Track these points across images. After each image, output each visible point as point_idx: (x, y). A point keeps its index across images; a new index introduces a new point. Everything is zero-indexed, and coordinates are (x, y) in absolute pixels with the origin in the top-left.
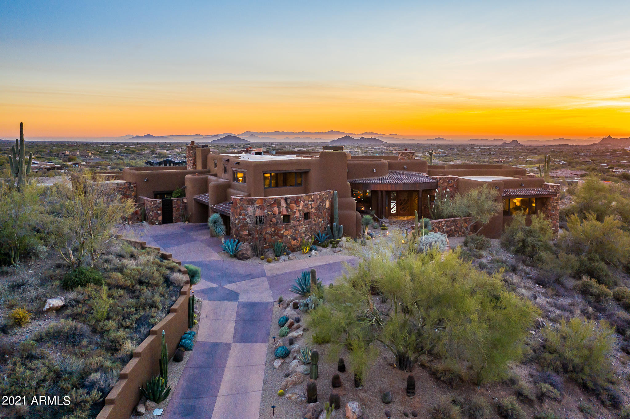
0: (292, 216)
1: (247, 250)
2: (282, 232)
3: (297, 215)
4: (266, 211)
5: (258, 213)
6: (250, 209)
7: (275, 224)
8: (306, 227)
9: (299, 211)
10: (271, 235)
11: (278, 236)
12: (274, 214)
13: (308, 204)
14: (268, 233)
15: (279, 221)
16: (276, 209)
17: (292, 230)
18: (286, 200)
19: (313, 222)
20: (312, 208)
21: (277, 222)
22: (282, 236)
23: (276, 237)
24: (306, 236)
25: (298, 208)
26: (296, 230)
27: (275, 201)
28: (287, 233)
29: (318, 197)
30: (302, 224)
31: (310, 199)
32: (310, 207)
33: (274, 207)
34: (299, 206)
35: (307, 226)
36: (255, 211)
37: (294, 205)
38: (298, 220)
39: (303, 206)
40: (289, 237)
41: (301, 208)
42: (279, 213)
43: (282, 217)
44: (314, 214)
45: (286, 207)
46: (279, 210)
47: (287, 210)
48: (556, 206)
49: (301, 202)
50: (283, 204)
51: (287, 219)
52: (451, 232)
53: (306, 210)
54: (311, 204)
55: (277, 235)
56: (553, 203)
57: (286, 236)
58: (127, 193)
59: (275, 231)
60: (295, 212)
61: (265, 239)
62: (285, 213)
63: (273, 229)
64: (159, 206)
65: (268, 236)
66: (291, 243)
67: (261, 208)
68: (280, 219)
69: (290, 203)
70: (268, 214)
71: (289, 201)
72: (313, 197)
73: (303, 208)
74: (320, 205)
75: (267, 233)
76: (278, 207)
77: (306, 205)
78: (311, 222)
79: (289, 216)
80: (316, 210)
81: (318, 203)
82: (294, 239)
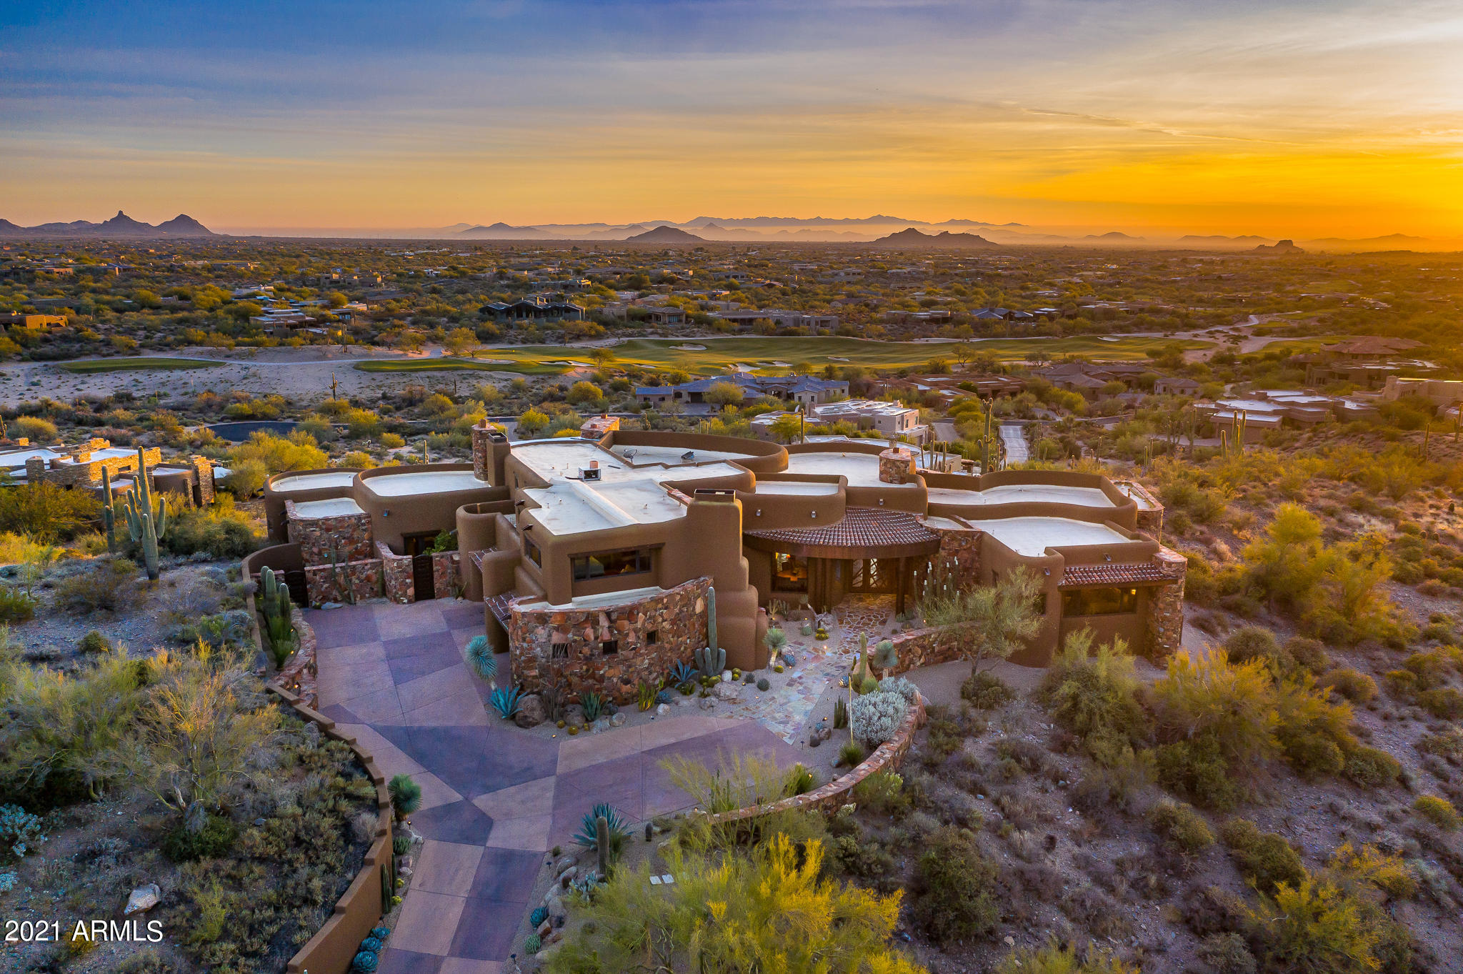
0: (620, 643)
1: (533, 710)
2: (602, 672)
3: (631, 638)
4: (570, 635)
5: (557, 638)
6: (541, 633)
7: (588, 659)
8: (652, 659)
9: (636, 631)
10: (581, 677)
11: (594, 678)
12: (585, 640)
13: (654, 616)
14: (575, 674)
15: (596, 652)
16: (589, 632)
17: (622, 668)
18: (609, 613)
19: (666, 645)
20: (664, 620)
21: (592, 655)
22: (601, 679)
23: (591, 681)
24: (650, 673)
25: (632, 626)
26: (630, 666)
27: (587, 618)
28: (612, 672)
29: (678, 597)
30: (641, 655)
31: (660, 606)
32: (660, 620)
33: (586, 628)
34: (636, 622)
35: (654, 655)
36: (550, 635)
37: (626, 622)
38: (634, 649)
39: (645, 620)
40: (615, 680)
41: (639, 625)
42: (596, 638)
43: (601, 645)
44: (669, 632)
45: (609, 627)
46: (594, 632)
47: (611, 632)
48: (1175, 602)
49: (640, 614)
50: (604, 622)
51: (610, 648)
52: (950, 653)
53: (649, 627)
54: (661, 615)
55: (593, 676)
56: (1168, 596)
57: (609, 678)
58: (355, 536)
59: (587, 670)
60: (627, 635)
61: (570, 685)
62: (607, 637)
63: (585, 667)
64: (408, 569)
65: (575, 680)
66: (619, 690)
67: (560, 629)
68: (597, 648)
69: (618, 619)
70: (575, 641)
71: (614, 616)
72: (665, 600)
73: (643, 624)
74: (681, 611)
75: (573, 674)
76: (594, 628)
77: (650, 618)
78: (661, 648)
79: (616, 642)
80: (673, 622)
81: (677, 610)
82: (627, 682)
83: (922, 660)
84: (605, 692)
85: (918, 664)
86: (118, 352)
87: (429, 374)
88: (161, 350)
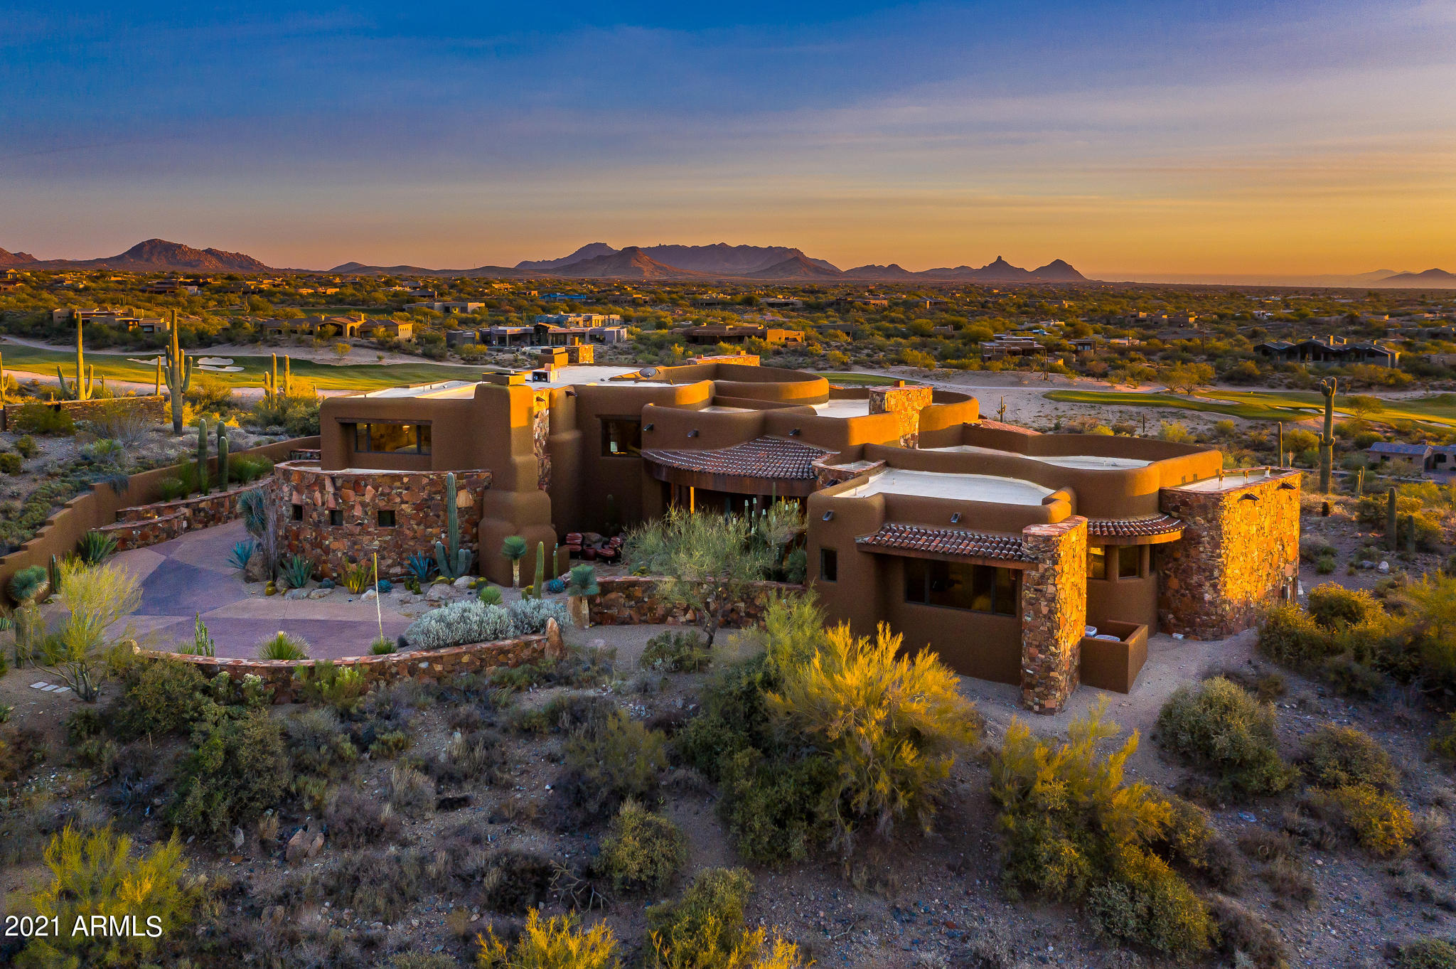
0: (345, 514)
2: (327, 542)
3: (358, 512)
4: (305, 497)
5: (296, 499)
6: (286, 490)
7: (317, 525)
8: (385, 542)
9: (363, 505)
10: (312, 544)
11: (322, 548)
12: (315, 504)
13: (389, 494)
14: (308, 540)
15: (323, 519)
16: (317, 495)
17: (347, 542)
18: (333, 479)
19: (407, 532)
20: (403, 502)
21: (320, 522)
22: (327, 551)
23: (319, 551)
24: (383, 558)
25: (359, 499)
26: (355, 543)
27: (317, 480)
28: (336, 545)
29: (425, 481)
30: (369, 533)
31: (398, 484)
32: (398, 500)
33: (314, 491)
34: (364, 495)
35: (388, 538)
36: (293, 494)
37: (351, 493)
38: (359, 524)
39: (375, 496)
40: (340, 555)
41: (367, 498)
42: (323, 504)
43: (327, 512)
44: (411, 517)
45: (334, 494)
46: (322, 497)
47: (336, 500)
49: (369, 487)
50: (330, 488)
51: (335, 517)
53: (382, 504)
54: (400, 495)
55: (320, 545)
57: (334, 551)
59: (316, 538)
60: (353, 507)
61: (304, 551)
62: (332, 504)
63: (314, 534)
65: (308, 546)
66: (344, 567)
67: (298, 488)
68: (323, 514)
69: (342, 487)
70: (307, 504)
71: (339, 483)
72: (406, 480)
73: (373, 499)
74: (431, 498)
75: (306, 539)
76: (321, 492)
77: (382, 494)
78: (399, 533)
79: (341, 512)
80: (418, 508)
81: (424, 495)
82: (353, 560)
83: (689, 616)
84: (330, 565)
85: (682, 619)
86: (831, 367)
87: (1123, 408)
88: (871, 368)
